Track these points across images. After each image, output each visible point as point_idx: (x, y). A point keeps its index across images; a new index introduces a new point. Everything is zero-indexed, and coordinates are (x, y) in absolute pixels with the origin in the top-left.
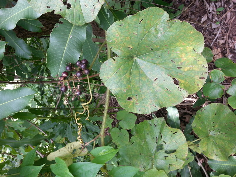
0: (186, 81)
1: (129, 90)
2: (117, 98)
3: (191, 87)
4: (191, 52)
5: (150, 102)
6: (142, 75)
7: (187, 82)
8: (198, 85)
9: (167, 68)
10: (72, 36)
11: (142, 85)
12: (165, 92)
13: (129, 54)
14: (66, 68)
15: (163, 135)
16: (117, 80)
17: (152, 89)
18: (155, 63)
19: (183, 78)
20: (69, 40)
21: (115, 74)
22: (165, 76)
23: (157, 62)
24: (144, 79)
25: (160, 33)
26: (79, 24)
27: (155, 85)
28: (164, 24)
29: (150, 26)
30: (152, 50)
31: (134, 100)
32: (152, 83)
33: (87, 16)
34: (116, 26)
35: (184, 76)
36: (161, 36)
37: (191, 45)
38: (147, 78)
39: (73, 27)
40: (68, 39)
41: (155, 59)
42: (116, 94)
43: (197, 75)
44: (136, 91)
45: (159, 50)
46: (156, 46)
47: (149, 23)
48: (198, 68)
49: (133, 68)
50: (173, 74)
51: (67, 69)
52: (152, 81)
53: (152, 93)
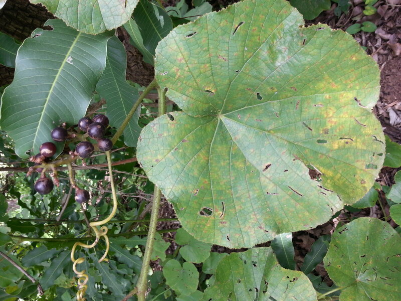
0: (335, 171)
1: (205, 191)
2: (177, 209)
3: (347, 187)
4: (350, 106)
5: (252, 219)
6: (234, 156)
7: (339, 175)
8: (363, 182)
9: (292, 141)
10: (71, 59)
11: (236, 178)
12: (288, 197)
13: (207, 106)
14: (52, 134)
15: (271, 283)
16: (178, 167)
17: (258, 188)
18: (266, 129)
19: (328, 166)
20: (64, 67)
21: (172, 151)
22: (287, 159)
23: (270, 128)
24: (239, 165)
25: (280, 58)
26: (88, 31)
27: (265, 181)
28: (292, 36)
29: (258, 41)
30: (260, 98)
31: (216, 214)
32: (259, 176)
33: (109, 14)
34: (177, 38)
35: (332, 161)
36: (283, 66)
37: (352, 89)
38: (248, 164)
39: (76, 40)
40: (61, 65)
41: (266, 120)
42: (175, 199)
43: (360, 158)
44: (220, 192)
45: (276, 98)
46: (270, 90)
47: (255, 33)
48: (364, 143)
49: (215, 139)
50: (306, 155)
51: (53, 137)
52: (258, 171)
53: (259, 198)
